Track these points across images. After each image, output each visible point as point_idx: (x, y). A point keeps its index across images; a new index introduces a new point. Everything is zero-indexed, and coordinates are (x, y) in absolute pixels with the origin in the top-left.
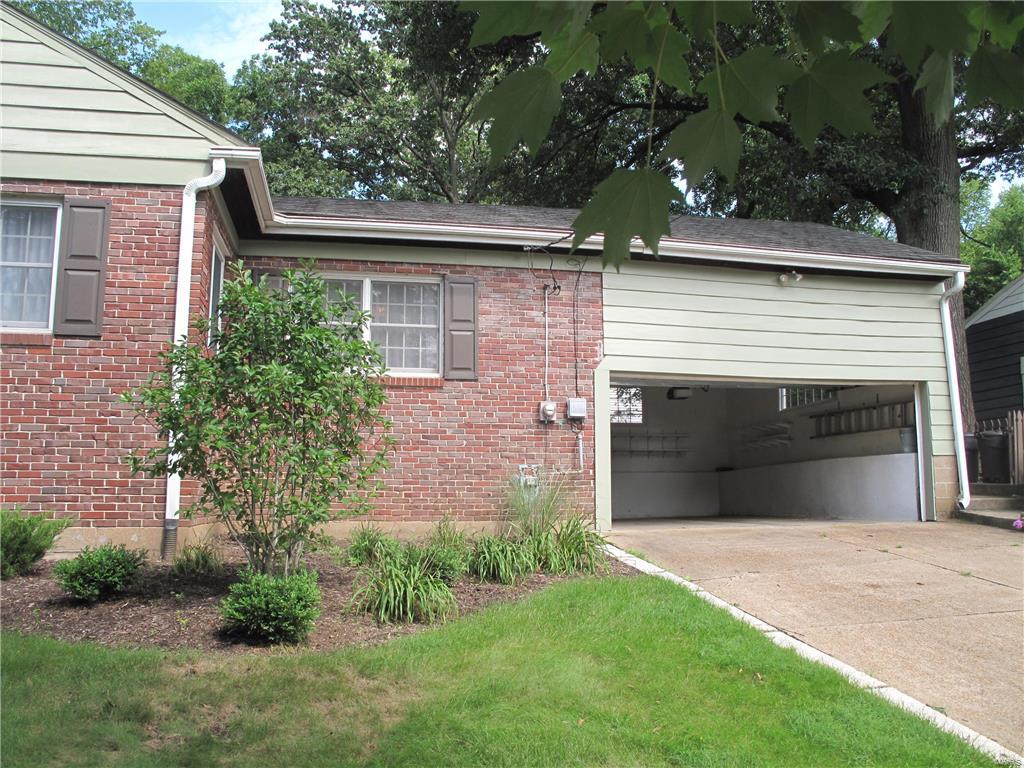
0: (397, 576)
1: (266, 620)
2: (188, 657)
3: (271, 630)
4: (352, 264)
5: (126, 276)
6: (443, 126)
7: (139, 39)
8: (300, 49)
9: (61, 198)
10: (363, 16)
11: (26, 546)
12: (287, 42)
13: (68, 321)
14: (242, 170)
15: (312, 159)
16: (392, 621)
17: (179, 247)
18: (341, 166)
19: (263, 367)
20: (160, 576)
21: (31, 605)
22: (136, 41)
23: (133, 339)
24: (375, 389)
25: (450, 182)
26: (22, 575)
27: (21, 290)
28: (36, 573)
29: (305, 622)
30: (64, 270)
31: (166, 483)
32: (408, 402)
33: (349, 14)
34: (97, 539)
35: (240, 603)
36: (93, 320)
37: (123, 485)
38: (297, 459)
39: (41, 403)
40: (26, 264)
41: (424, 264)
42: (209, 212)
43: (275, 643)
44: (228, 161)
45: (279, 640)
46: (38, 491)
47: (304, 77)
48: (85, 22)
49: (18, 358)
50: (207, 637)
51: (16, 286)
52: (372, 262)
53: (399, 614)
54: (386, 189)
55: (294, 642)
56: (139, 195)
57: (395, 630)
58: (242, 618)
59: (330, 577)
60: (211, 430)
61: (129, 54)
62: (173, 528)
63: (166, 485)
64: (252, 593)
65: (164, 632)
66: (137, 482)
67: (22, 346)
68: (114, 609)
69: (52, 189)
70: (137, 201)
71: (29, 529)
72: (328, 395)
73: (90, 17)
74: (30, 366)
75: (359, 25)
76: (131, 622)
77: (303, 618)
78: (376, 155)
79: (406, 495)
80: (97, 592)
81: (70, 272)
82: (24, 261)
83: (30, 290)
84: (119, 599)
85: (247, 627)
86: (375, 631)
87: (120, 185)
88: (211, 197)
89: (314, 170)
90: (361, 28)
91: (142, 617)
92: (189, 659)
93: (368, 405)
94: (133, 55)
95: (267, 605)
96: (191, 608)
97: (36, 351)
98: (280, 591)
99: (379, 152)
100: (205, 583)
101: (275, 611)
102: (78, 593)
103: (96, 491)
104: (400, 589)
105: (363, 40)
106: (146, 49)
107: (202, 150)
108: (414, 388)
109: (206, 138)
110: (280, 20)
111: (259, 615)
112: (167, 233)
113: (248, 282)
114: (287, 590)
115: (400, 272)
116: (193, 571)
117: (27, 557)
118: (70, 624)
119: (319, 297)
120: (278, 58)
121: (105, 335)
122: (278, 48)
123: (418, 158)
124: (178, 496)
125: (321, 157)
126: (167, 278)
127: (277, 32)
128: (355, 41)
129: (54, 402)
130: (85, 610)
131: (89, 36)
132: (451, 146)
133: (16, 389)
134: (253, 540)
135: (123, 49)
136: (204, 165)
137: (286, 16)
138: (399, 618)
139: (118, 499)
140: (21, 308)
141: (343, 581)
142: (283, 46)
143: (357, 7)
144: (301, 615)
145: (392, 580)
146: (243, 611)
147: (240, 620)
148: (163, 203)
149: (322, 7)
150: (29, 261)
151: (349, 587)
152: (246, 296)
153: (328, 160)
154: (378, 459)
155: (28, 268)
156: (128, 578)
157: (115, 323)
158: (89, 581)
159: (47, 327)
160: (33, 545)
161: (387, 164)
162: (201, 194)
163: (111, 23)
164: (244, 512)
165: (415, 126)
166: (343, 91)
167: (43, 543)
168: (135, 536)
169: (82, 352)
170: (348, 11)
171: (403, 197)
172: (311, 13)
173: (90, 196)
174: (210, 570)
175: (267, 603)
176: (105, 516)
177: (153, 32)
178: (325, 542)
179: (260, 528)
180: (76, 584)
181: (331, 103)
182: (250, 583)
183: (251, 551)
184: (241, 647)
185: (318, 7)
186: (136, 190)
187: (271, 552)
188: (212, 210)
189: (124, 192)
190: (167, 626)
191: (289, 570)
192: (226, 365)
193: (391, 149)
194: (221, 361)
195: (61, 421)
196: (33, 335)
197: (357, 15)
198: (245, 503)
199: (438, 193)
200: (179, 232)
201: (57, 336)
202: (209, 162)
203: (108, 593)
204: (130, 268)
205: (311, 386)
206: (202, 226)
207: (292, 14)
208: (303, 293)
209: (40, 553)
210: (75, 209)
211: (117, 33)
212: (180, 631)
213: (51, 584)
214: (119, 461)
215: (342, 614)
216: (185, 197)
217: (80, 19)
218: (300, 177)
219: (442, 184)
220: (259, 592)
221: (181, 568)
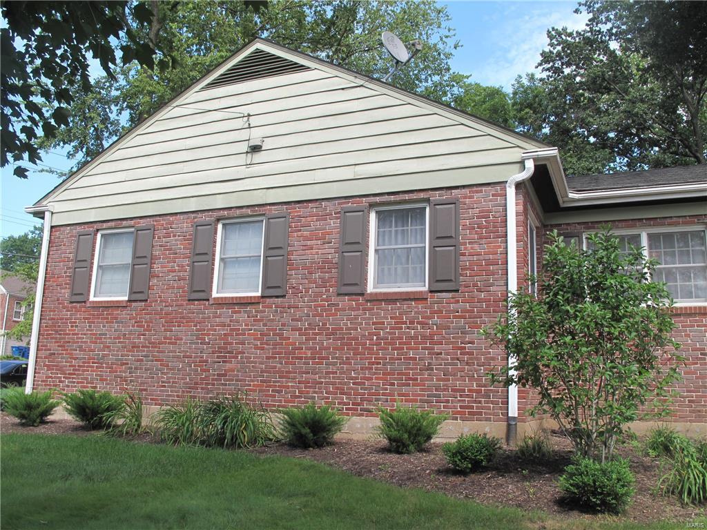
0: (695, 467)
1: (594, 494)
2: (539, 517)
3: (598, 502)
4: (630, 222)
5: (472, 248)
6: (685, 101)
7: (454, 84)
8: (564, 67)
9: (427, 200)
10: (610, 30)
11: (420, 432)
12: (554, 64)
13: (438, 281)
14: (545, 165)
15: (582, 145)
16: (694, 504)
17: (506, 224)
18: (604, 147)
19: (580, 306)
20: (508, 457)
21: (428, 472)
22: (453, 86)
23: (480, 291)
24: (666, 318)
25: (696, 145)
26: (418, 451)
27: (408, 263)
28: (427, 451)
29: (624, 498)
30: (433, 247)
31: (508, 391)
32: (686, 326)
33: (599, 31)
34: (462, 429)
35: (573, 480)
36: (453, 279)
37: (478, 392)
38: (610, 373)
39: (424, 337)
40: (409, 246)
41: (689, 216)
42: (524, 197)
43: (602, 512)
44: (535, 160)
45: (605, 511)
46: (424, 395)
47: (570, 87)
48: (421, 82)
49: (409, 308)
50: (550, 503)
51: (404, 260)
52: (646, 219)
53: (700, 498)
54: (643, 159)
55: (617, 513)
56: (477, 192)
57: (697, 511)
58: (576, 491)
59: (635, 465)
60: (546, 353)
61: (449, 95)
62: (514, 423)
63: (508, 393)
64: (583, 473)
65: (519, 497)
66: (488, 390)
67: (411, 300)
68: (482, 478)
69: (422, 195)
70: (476, 196)
71: (422, 421)
72: (630, 325)
73: (423, 77)
74: (416, 313)
75: (607, 38)
76: (495, 488)
77: (622, 495)
78: (632, 134)
79: (689, 401)
80: (470, 466)
81: (437, 249)
82: (408, 244)
83: (413, 263)
84: (484, 472)
85: (580, 499)
86: (680, 511)
87: (464, 187)
88: (525, 185)
89: (584, 153)
90: (609, 40)
91: (502, 485)
92: (539, 518)
93: (660, 330)
94: (452, 96)
95: (594, 483)
96: (534, 481)
97: (420, 302)
98: (604, 472)
99: (634, 131)
100: (542, 465)
101: (600, 487)
102: (458, 466)
103: (461, 396)
104: (699, 477)
105: (612, 49)
106: (460, 89)
107: (516, 155)
108: (690, 315)
109: (518, 146)
110: (547, 49)
111: (588, 490)
112: (498, 215)
113: (562, 245)
114: (609, 472)
115: (670, 225)
116: (531, 455)
117: (421, 439)
118: (454, 486)
119: (617, 252)
120: (548, 76)
121: (461, 289)
122: (548, 69)
123: (667, 130)
124: (516, 400)
125: (589, 143)
126: (500, 247)
127: (546, 57)
128: (606, 50)
129: (432, 336)
130: (463, 478)
131: (423, 89)
132: (694, 116)
133: (408, 328)
134: (577, 433)
135: (445, 94)
136: (518, 165)
137: (551, 45)
138: (700, 502)
139: (475, 402)
140: (408, 275)
141: (647, 469)
142: (552, 67)
143: (604, 25)
144: (621, 493)
145: (692, 470)
146: (576, 486)
147: (575, 493)
148: (493, 195)
149: (577, 32)
150: (411, 244)
151: (653, 473)
152: (562, 255)
153: (594, 144)
154: (672, 373)
155: (410, 248)
156: (490, 457)
157: (468, 280)
158: (465, 458)
159: (425, 286)
160: (424, 432)
161: (640, 139)
162: (519, 186)
163: (436, 78)
164: (570, 413)
165: (662, 106)
166: (601, 91)
167: (431, 431)
168: (488, 428)
169: (448, 302)
170: (597, 29)
171: (657, 164)
172: (569, 39)
173: (446, 196)
174: (544, 455)
175: (594, 482)
176: (469, 414)
177: (463, 77)
178: (631, 437)
179: (582, 425)
180: (456, 459)
181: (591, 100)
182: (580, 465)
183: (576, 441)
184: (575, 513)
185: (575, 33)
186: (475, 189)
187: (591, 442)
188: (527, 195)
189: (467, 191)
190: (520, 493)
191: (605, 457)
192: (552, 306)
193: (643, 128)
194: (548, 303)
195: (437, 348)
196: (417, 292)
197: (605, 31)
198: (570, 406)
199: (686, 155)
200: (506, 214)
201: (431, 292)
202: (522, 163)
203: (477, 467)
204: (476, 242)
205: (617, 319)
206: (521, 208)
207: (556, 43)
208: (604, 250)
209: (429, 438)
210: (437, 207)
211: (441, 84)
212: (529, 497)
213: (437, 459)
214: (475, 375)
215: (651, 494)
216: (508, 189)
217: (417, 80)
218: (574, 160)
219: (689, 147)
220: (587, 473)
221: (522, 452)
